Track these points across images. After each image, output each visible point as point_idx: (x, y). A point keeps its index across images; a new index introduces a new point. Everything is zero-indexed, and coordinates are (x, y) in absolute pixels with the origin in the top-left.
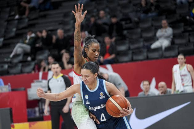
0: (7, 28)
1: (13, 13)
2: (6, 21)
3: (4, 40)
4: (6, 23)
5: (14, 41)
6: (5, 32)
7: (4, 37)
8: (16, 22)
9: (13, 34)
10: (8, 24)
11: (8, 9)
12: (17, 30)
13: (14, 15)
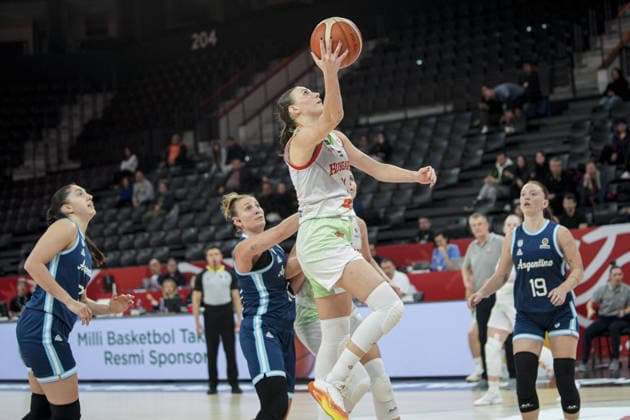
0: (467, 151)
1: (477, 123)
2: (464, 137)
3: (462, 171)
4: (464, 141)
5: (480, 173)
6: (463, 156)
7: (460, 165)
8: (483, 138)
9: (476, 161)
10: (468, 142)
11: (468, 115)
12: (486, 153)
13: (480, 127)
